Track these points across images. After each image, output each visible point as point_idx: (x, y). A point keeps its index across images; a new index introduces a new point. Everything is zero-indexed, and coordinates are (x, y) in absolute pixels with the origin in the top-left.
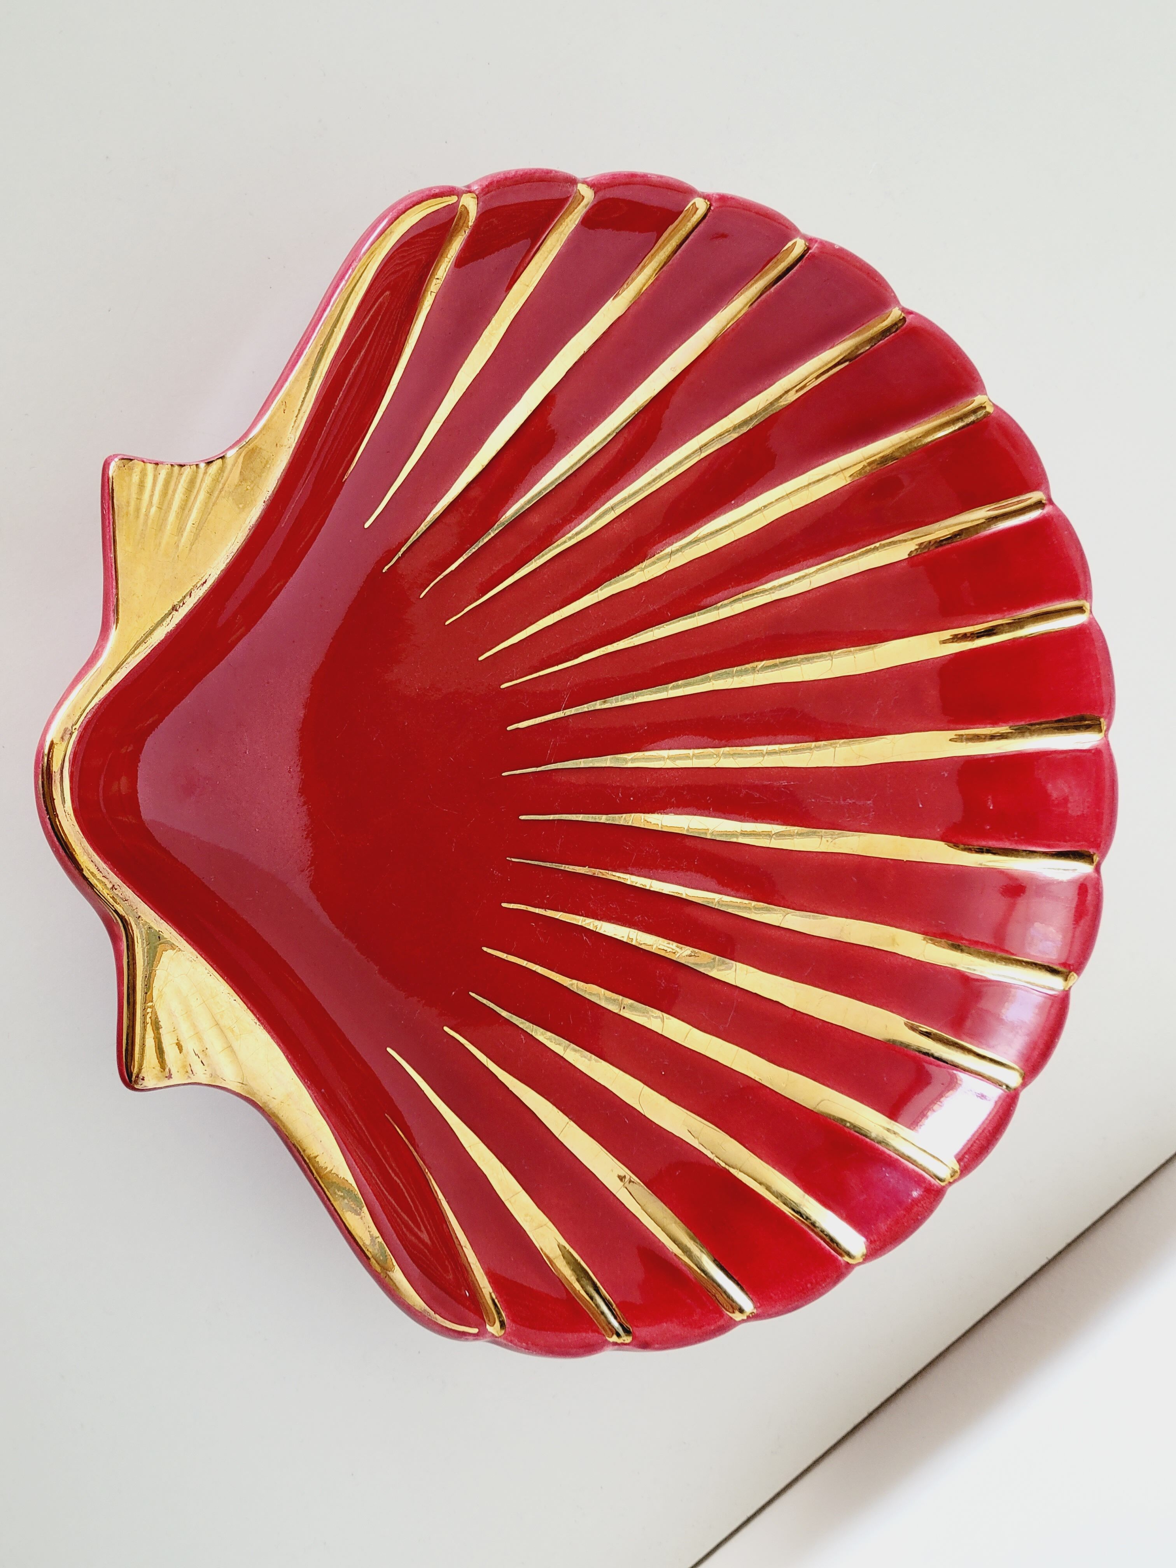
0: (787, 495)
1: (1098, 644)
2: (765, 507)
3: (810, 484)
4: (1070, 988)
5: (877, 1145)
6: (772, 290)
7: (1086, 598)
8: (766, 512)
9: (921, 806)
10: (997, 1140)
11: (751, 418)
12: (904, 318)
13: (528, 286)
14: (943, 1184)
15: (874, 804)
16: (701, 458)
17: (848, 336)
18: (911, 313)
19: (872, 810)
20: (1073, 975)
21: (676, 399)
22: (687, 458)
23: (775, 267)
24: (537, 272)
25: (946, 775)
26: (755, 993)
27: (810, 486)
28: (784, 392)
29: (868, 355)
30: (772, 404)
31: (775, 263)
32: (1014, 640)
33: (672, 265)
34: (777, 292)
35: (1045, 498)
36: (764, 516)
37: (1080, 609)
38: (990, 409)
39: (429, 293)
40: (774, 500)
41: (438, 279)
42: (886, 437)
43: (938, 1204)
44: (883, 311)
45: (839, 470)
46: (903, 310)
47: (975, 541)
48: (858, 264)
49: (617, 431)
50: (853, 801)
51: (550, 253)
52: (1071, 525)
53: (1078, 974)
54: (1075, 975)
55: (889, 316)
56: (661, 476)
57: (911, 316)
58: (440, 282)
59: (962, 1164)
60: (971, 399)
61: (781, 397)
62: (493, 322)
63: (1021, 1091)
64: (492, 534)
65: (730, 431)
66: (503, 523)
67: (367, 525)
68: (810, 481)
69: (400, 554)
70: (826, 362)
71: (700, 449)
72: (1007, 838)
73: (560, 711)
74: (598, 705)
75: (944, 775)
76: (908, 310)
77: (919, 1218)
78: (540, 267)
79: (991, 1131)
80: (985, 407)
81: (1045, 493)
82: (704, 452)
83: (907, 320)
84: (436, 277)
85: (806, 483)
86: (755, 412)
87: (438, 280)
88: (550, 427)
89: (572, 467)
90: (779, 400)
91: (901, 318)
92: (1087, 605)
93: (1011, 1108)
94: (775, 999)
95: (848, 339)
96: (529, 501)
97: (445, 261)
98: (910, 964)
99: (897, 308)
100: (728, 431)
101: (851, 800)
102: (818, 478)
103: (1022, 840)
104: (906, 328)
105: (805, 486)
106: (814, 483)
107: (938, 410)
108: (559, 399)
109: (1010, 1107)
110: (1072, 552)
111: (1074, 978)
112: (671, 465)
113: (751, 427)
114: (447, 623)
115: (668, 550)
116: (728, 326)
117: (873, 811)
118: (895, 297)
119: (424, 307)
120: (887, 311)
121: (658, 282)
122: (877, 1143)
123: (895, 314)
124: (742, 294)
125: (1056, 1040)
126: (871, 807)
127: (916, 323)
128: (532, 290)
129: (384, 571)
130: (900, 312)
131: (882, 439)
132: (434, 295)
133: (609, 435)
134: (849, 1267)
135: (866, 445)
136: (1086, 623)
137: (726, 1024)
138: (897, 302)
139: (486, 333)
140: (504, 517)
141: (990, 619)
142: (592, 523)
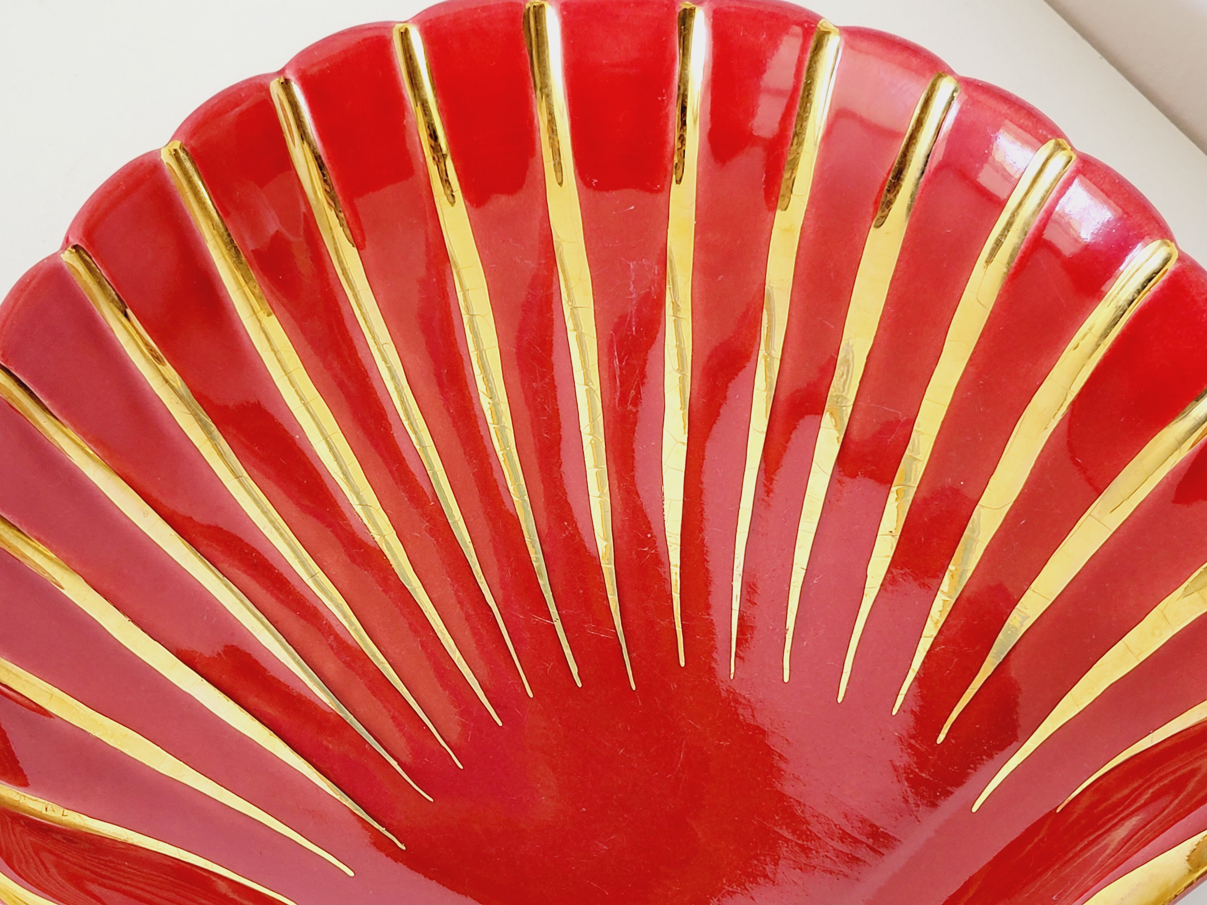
0: (286, 374)
1: (442, 12)
2: (301, 399)
3: (273, 350)
4: (836, 27)
5: (1028, 236)
6: (46, 403)
7: (392, 28)
8: (308, 398)
9: (632, 208)
10: (1018, 99)
11: (199, 420)
12: (75, 247)
13: (52, 695)
14: (1074, 157)
15: (633, 261)
16: (248, 476)
17: (98, 313)
18: (67, 240)
19: (640, 262)
20: (821, 25)
21: (182, 508)
22: (249, 493)
23: (19, 402)
24: (34, 685)
25: (596, 181)
26: (860, 382)
27: (276, 349)
28: (167, 385)
29: (118, 285)
30: (181, 397)
31: (13, 400)
32: (440, 110)
33: (20, 523)
34: (49, 397)
35: (277, 79)
36: (313, 400)
37: (404, 35)
38: (177, 145)
39: (64, 818)
40: (294, 390)
41: (46, 809)
42: (214, 264)
43: (1098, 161)
44: (66, 272)
45: (254, 316)
46: (64, 248)
47: (329, 158)
48: (11, 303)
49: (221, 576)
50: (631, 283)
51: (11, 671)
52: (307, 48)
53: (820, 18)
54: (821, 22)
55: (72, 266)
56: (272, 522)
57: (71, 239)
58: (51, 805)
59: (1049, 136)
60: (167, 167)
61: (172, 387)
62: (97, 734)
63: (958, 75)
64: (350, 719)
65: (215, 444)
66: (337, 706)
67: (351, 874)
68: (270, 349)
69: (382, 830)
70: (129, 338)
71: (237, 478)
72: (665, 108)
73: (554, 625)
74: (544, 582)
75: (595, 183)
76: (63, 243)
77: (1117, 181)
78: (28, 682)
79: (1009, 106)
80: (175, 150)
81: (272, 80)
82: (243, 474)
83: (75, 243)
84: (44, 812)
85: (272, 354)
86: (191, 416)
87: (48, 809)
88: (219, 654)
89: (267, 628)
90: (175, 390)
91: (74, 250)
92: (398, 26)
93: (980, 84)
94: (865, 361)
95: (101, 312)
96: (310, 677)
97: (24, 801)
98: (814, 210)
99: (62, 255)
100: (216, 446)
101: (630, 287)
102: (266, 341)
103: (666, 91)
104: (86, 246)
105: (276, 355)
106: (271, 344)
107: (181, 206)
108: (186, 645)
109: (978, 85)
110: (338, 47)
111: (825, 22)
112: (259, 511)
113: (209, 421)
114: (461, 767)
115: (358, 509)
116: (91, 452)
117: (642, 261)
118: (48, 258)
119: (82, 824)
120: (66, 267)
121: (42, 538)
122: (1025, 235)
123: (69, 258)
124: (52, 438)
125: (898, 38)
126: (637, 263)
127: (79, 232)
128: (57, 689)
129: (404, 848)
130: (67, 252)
131: (216, 268)
132: (67, 812)
133: (226, 586)
134: (1182, 258)
135: (225, 287)
136: (419, 26)
137: (898, 414)
138: (55, 255)
139: (111, 742)
140: (330, 705)
141: (417, 138)
142: (331, 599)
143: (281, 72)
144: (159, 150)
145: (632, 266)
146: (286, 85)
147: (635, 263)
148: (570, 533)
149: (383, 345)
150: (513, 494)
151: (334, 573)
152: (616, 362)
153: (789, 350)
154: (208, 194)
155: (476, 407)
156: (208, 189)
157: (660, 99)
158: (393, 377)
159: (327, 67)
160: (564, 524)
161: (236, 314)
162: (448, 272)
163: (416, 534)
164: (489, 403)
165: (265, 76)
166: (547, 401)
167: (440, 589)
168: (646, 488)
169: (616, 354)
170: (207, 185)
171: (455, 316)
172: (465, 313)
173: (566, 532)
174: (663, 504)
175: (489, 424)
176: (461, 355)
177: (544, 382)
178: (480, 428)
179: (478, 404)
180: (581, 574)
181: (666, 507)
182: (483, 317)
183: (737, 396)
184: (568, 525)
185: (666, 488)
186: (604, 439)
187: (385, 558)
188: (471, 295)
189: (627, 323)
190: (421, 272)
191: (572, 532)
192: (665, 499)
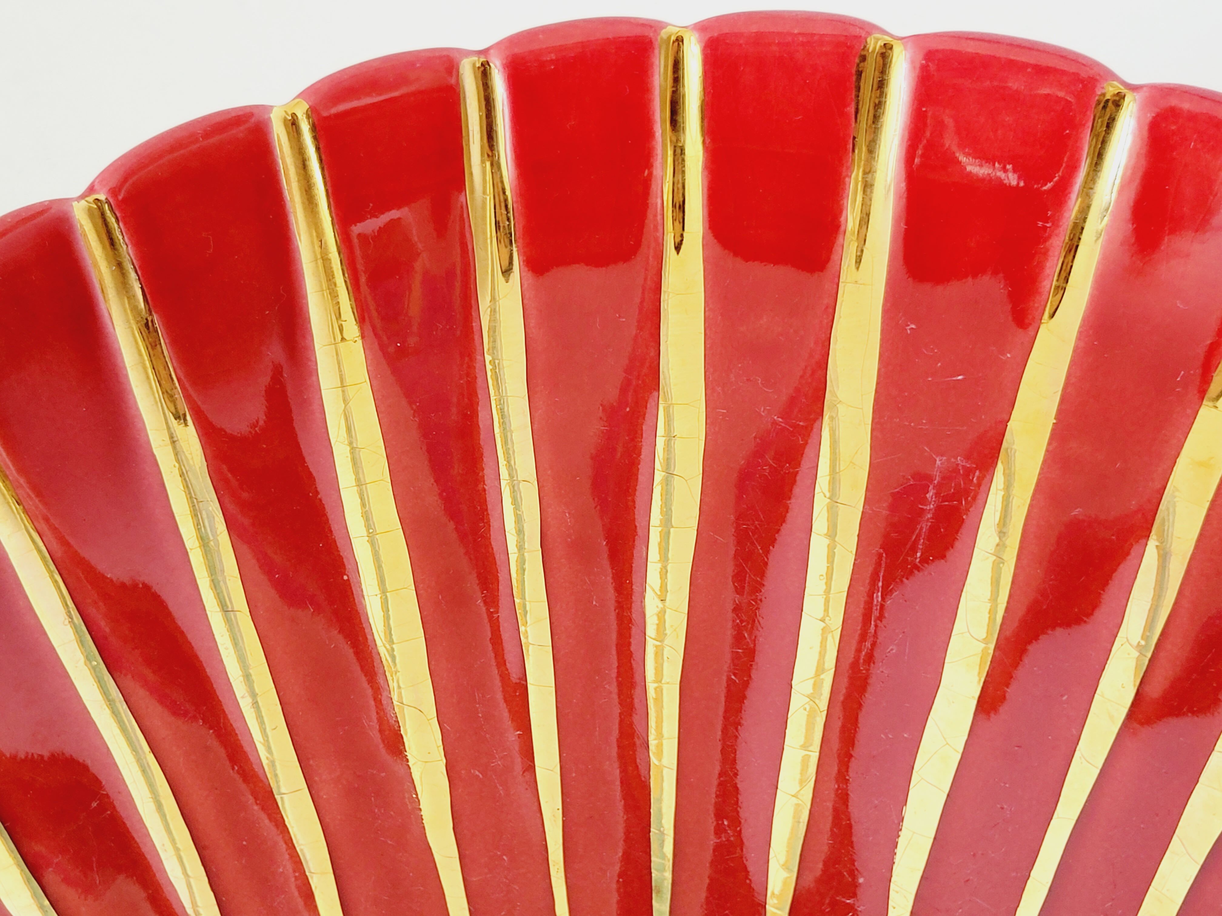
8: (380, 525)
9: (960, 378)
15: (943, 455)
19: (953, 460)
35: (475, 58)
37: (677, 44)
50: (931, 487)
80: (294, 115)
81: (467, 59)
92: (670, 30)
101: (928, 492)
126: (948, 460)
130: (83, 204)
136: (702, 39)
138: (65, 202)
143: (484, 52)
144: (272, 107)
145: (938, 462)
146: (484, 73)
147: (945, 458)
148: (728, 840)
149: (519, 482)
150: (654, 753)
151: (325, 797)
152: (877, 597)
153: (1169, 647)
154: (327, 191)
155: (635, 607)
156: (329, 184)
157: (1040, 224)
158: (520, 531)
159: (552, 60)
160: (723, 823)
161: (314, 378)
162: (651, 404)
163: (477, 773)
164: (657, 607)
165: (459, 50)
166: (750, 626)
167: (486, 870)
168: (876, 802)
169: (880, 584)
170: (328, 179)
171: (643, 468)
172: (660, 469)
173: (723, 835)
174: (899, 836)
175: (647, 637)
176: (636, 527)
177: (754, 597)
178: (632, 640)
179: (639, 603)
180: (727, 912)
181: (901, 841)
182: (686, 481)
183: (1065, 698)
184: (728, 826)
185: (909, 812)
186: (826, 708)
187: (414, 796)
188: (678, 445)
189: (910, 543)
190: (612, 394)
191: (732, 839)
192: (903, 829)
